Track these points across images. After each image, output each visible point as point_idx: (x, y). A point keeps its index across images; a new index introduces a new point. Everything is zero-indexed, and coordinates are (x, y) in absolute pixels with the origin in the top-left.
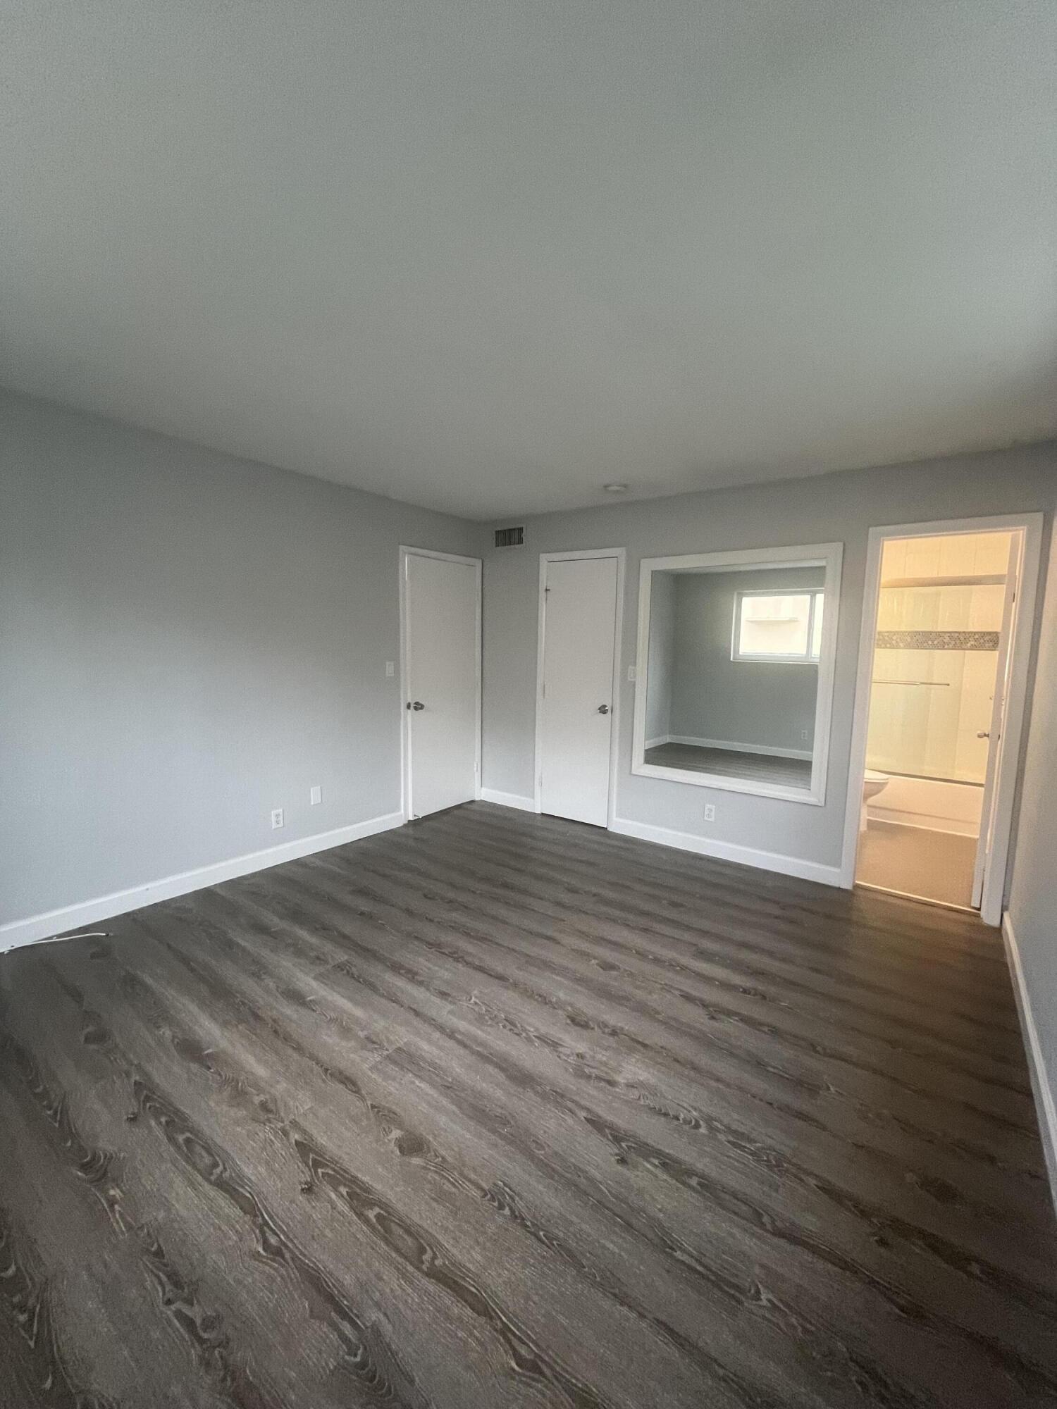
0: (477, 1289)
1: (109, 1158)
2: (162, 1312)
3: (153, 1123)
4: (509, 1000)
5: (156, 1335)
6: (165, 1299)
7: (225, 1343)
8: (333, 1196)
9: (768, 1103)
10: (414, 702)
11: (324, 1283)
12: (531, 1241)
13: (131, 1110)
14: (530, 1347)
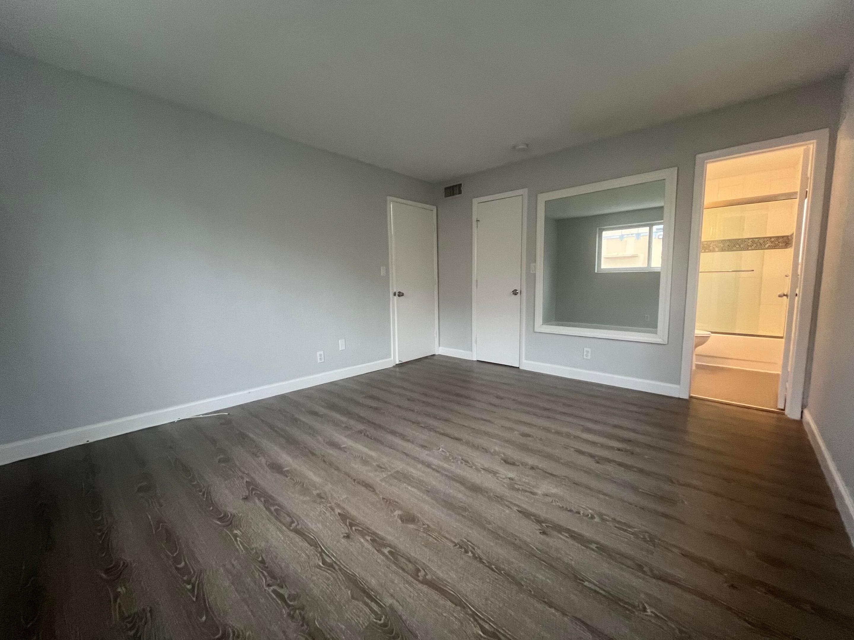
0: (454, 592)
1: (233, 516)
2: (265, 590)
3: (257, 501)
4: (463, 449)
5: (262, 601)
6: (267, 584)
7: (302, 608)
8: (362, 540)
9: (640, 508)
10: (398, 291)
11: (359, 582)
12: (487, 570)
13: (244, 494)
14: (490, 624)
